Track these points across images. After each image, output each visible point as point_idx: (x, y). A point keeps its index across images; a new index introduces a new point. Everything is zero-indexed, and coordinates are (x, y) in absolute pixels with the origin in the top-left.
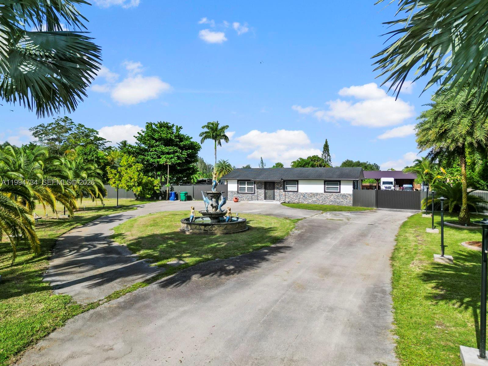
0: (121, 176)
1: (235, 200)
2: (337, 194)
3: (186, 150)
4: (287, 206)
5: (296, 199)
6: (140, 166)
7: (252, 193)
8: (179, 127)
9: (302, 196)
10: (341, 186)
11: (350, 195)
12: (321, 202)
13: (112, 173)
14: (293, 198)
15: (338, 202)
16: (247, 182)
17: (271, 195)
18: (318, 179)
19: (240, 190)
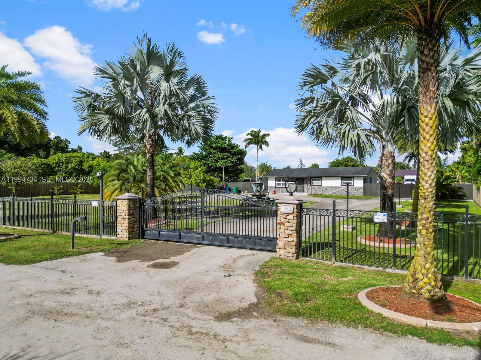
0: (191, 176)
1: (273, 192)
2: (351, 187)
4: (312, 196)
5: (320, 192)
6: (204, 168)
8: (230, 138)
9: (324, 189)
10: (354, 181)
11: (361, 188)
12: (339, 193)
14: (317, 191)
15: (352, 193)
16: (283, 179)
17: (301, 189)
18: (337, 176)
19: (277, 185)
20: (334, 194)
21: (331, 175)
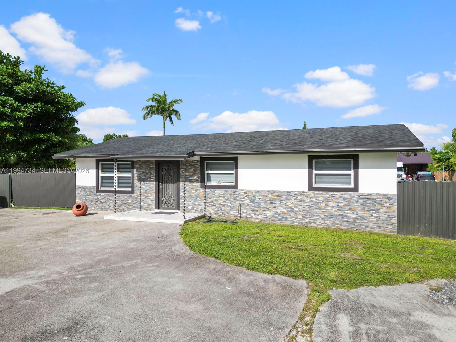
2: (347, 195)
5: (231, 209)
7: (128, 192)
9: (247, 201)
10: (361, 171)
11: (390, 199)
12: (301, 217)
14: (224, 205)
15: (351, 220)
16: (118, 164)
17: (171, 197)
18: (292, 150)
19: (104, 184)
20: (280, 219)
21: (270, 148)
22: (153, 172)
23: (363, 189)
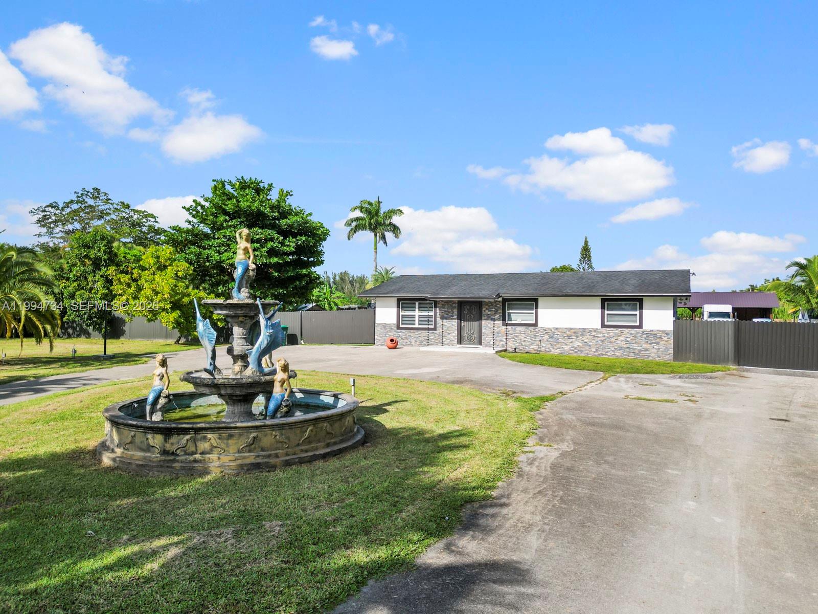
0: (139, 289)
1: (389, 343)
2: (633, 331)
3: (294, 235)
4: (510, 358)
5: (532, 344)
6: (185, 268)
7: (428, 329)
8: (285, 192)
9: (546, 337)
10: (645, 312)
11: (667, 334)
12: (594, 350)
13: (121, 283)
14: (524, 341)
15: (637, 352)
16: (419, 304)
17: (473, 334)
18: (588, 294)
19: (403, 322)
20: (576, 352)
21: (568, 291)
22: (455, 311)
23: (647, 326)
